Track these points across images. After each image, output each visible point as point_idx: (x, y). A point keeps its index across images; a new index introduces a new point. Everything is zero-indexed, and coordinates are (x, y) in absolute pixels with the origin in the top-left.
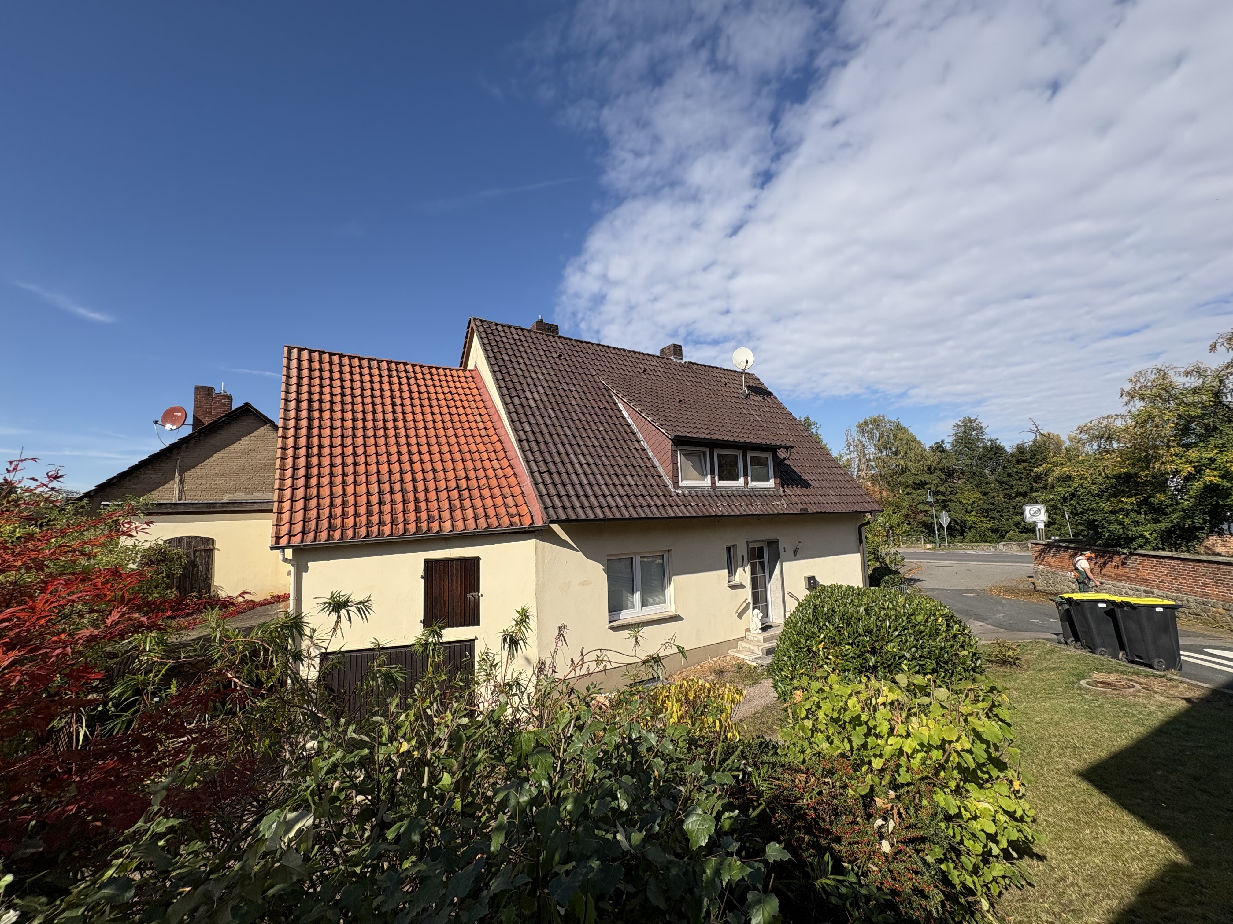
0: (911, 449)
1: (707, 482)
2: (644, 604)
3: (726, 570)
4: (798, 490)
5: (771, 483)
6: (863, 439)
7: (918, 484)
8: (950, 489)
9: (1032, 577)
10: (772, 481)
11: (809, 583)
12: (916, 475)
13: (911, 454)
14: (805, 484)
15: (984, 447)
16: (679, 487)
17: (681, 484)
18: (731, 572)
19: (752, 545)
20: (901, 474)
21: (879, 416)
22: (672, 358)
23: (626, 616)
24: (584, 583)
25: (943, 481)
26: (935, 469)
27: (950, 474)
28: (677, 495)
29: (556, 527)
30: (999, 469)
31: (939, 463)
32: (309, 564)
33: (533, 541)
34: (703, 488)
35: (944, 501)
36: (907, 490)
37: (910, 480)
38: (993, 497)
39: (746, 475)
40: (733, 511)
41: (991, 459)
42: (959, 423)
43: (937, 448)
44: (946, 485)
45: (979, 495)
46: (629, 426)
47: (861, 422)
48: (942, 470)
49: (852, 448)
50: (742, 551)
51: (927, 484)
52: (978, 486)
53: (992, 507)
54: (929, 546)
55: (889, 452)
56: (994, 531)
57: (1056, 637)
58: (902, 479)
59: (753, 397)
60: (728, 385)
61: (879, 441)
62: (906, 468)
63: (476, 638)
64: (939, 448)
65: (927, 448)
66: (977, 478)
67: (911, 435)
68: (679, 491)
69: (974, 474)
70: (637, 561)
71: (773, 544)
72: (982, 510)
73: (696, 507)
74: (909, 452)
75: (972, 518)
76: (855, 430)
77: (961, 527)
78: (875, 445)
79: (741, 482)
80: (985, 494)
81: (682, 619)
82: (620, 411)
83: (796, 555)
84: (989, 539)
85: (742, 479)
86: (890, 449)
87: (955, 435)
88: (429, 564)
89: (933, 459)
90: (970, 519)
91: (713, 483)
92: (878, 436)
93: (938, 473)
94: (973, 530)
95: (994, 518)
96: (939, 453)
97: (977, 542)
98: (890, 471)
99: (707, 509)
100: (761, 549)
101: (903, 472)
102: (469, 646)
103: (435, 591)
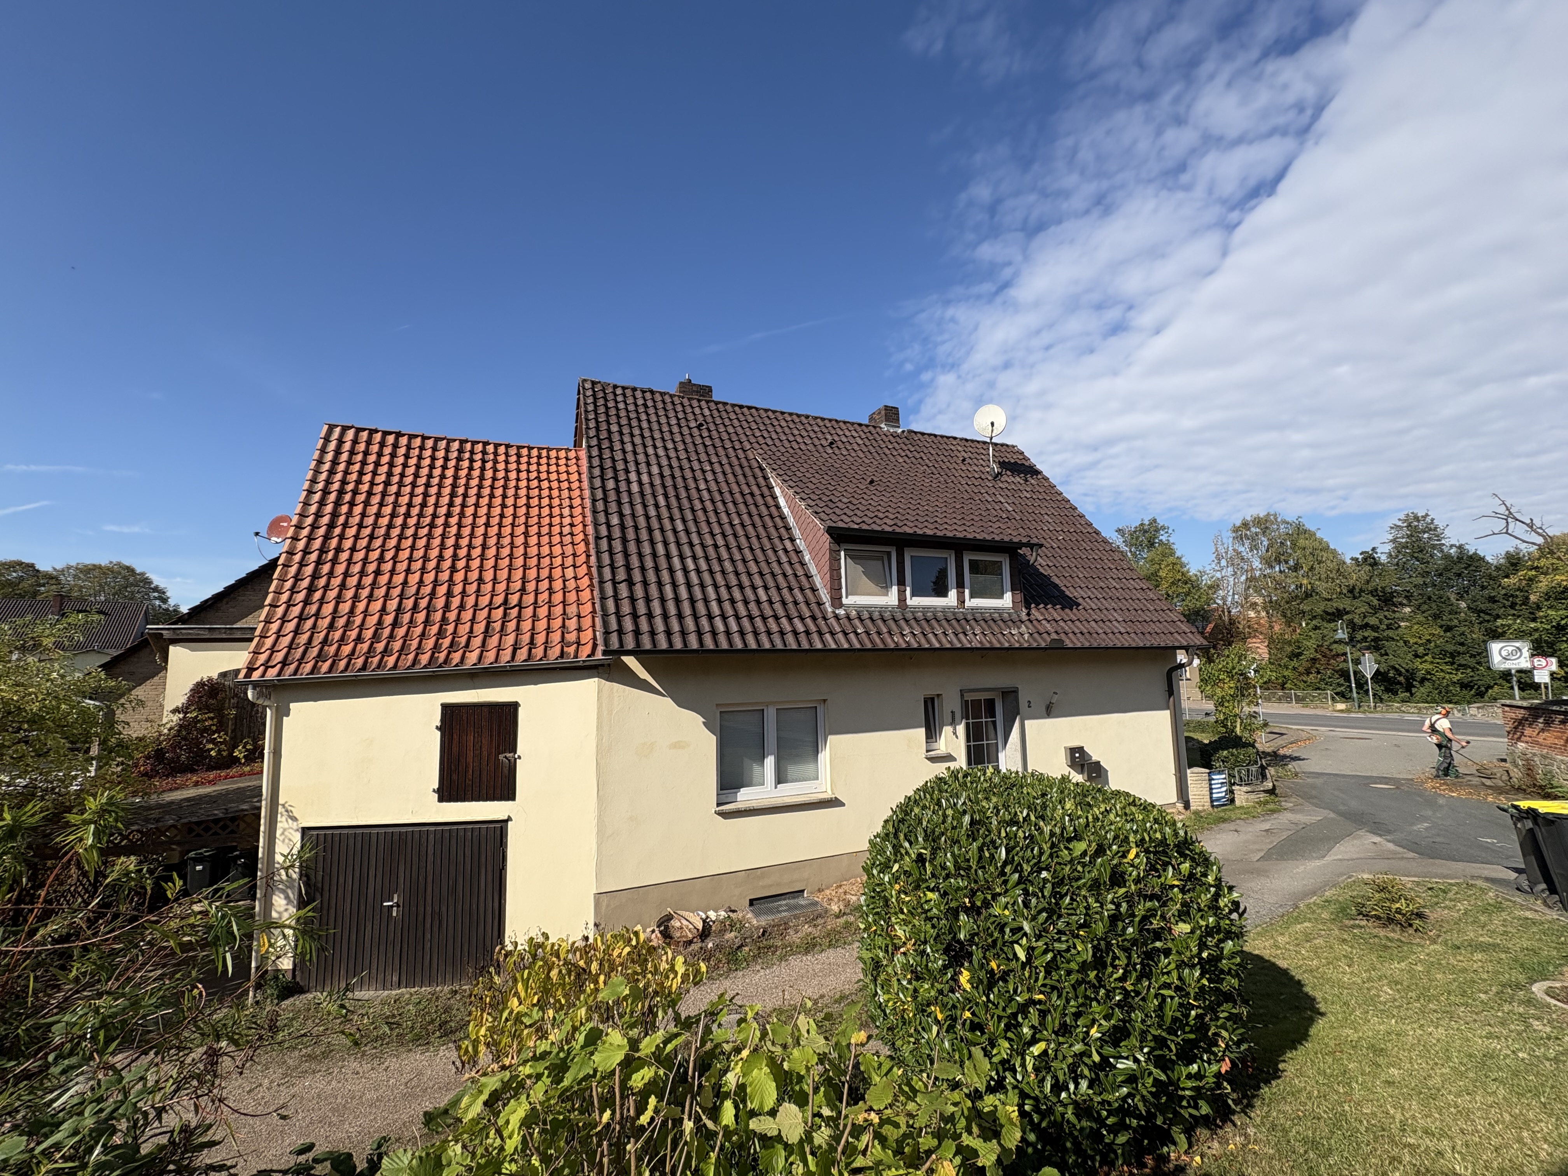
0: (1320, 562)
1: (891, 598)
2: (780, 779)
3: (922, 731)
4: (1055, 613)
5: (1007, 601)
6: (1241, 549)
7: (1333, 614)
8: (1386, 622)
9: (1504, 760)
10: (1008, 596)
11: (1073, 758)
12: (1329, 600)
13: (1321, 569)
14: (1069, 603)
15: (1447, 557)
16: (841, 605)
17: (845, 601)
18: (932, 735)
19: (969, 697)
20: (1303, 600)
21: (1268, 514)
22: (883, 426)
23: (746, 797)
24: (677, 746)
25: (1375, 610)
26: (1361, 591)
27: (1387, 600)
28: (837, 617)
29: (630, 661)
30: (1474, 591)
31: (1368, 582)
32: (292, 705)
33: (596, 679)
34: (882, 609)
35: (1376, 640)
36: (1314, 622)
37: (1319, 609)
38: (1463, 634)
39: (960, 585)
40: (928, 642)
41: (1459, 575)
42: (1400, 523)
43: (1365, 559)
44: (1381, 615)
45: (1438, 631)
46: (783, 518)
47: (1238, 523)
48: (1373, 592)
49: (1224, 563)
50: (951, 702)
51: (1347, 613)
52: (1436, 617)
53: (1461, 649)
54: (1341, 706)
55: (1284, 567)
56: (1464, 686)
57: (1514, 875)
58: (1304, 607)
59: (1008, 477)
60: (968, 461)
61: (1267, 551)
62: (1313, 590)
63: (509, 819)
64: (1369, 560)
65: (1348, 561)
66: (1434, 605)
67: (1321, 541)
68: (841, 612)
69: (1429, 598)
70: (771, 715)
71: (1010, 695)
72: (1444, 653)
73: (864, 636)
74: (1316, 566)
75: (1427, 666)
76: (1228, 538)
77: (1407, 679)
78: (1261, 557)
79: (951, 599)
80: (1448, 629)
81: (843, 805)
82: (775, 498)
83: (1049, 711)
84: (1456, 699)
85: (953, 594)
86: (1286, 562)
87: (1394, 541)
88: (448, 710)
89: (1357, 577)
90: (1422, 667)
91: (902, 599)
92: (1266, 543)
93: (1366, 597)
94: (1427, 684)
95: (1465, 666)
96: (1368, 568)
97: (1434, 701)
98: (1285, 595)
99: (882, 640)
100: (991, 704)
101: (1308, 595)
102: (499, 829)
103: (455, 749)
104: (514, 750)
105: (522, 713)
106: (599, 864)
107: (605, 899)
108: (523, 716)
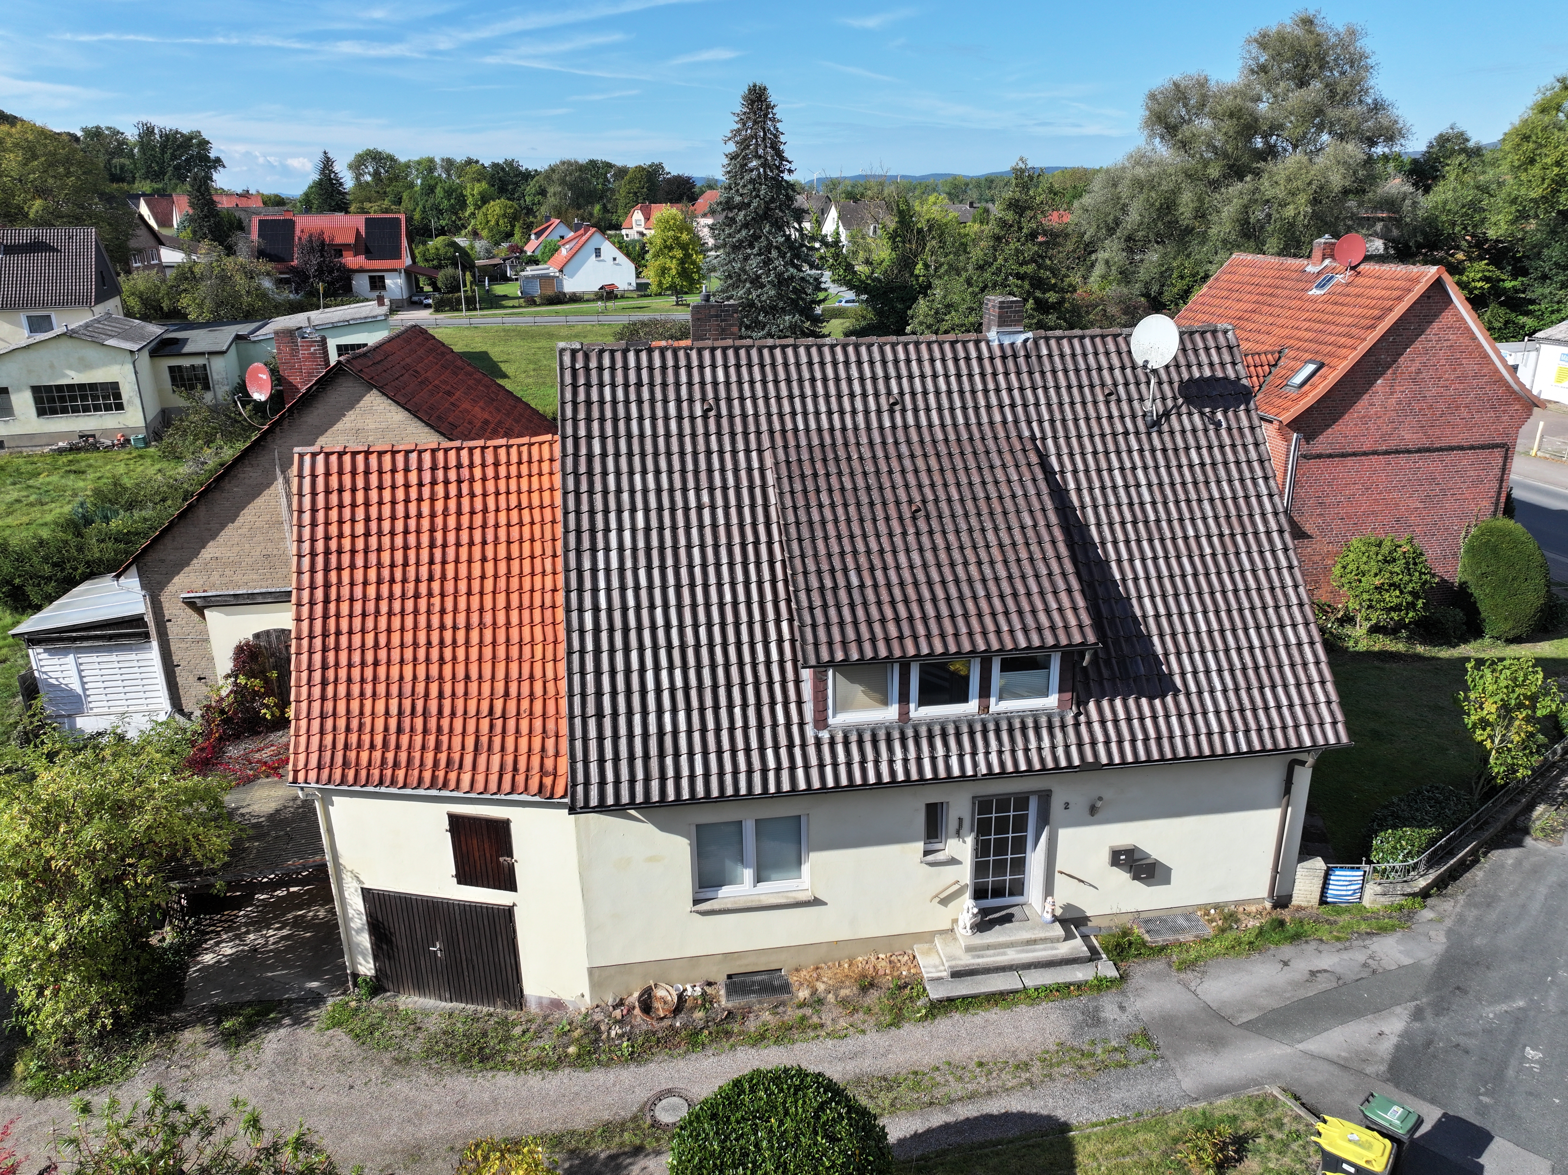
1: (891, 712)
2: (760, 879)
5: (1052, 701)
10: (1053, 695)
11: (1118, 859)
16: (826, 727)
17: (831, 721)
23: (727, 894)
24: (651, 859)
28: (818, 742)
34: (877, 726)
39: (985, 694)
50: (960, 810)
63: (515, 905)
68: (825, 734)
70: (749, 826)
71: (1043, 796)
79: (972, 706)
81: (825, 904)
83: (1094, 816)
85: (975, 701)
88: (453, 817)
91: (905, 711)
100: (1023, 799)
102: (508, 914)
103: (464, 848)
104: (511, 855)
105: (513, 827)
106: (589, 947)
107: (597, 973)
108: (514, 828)
